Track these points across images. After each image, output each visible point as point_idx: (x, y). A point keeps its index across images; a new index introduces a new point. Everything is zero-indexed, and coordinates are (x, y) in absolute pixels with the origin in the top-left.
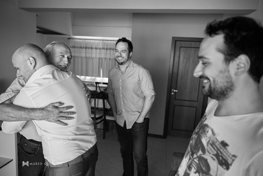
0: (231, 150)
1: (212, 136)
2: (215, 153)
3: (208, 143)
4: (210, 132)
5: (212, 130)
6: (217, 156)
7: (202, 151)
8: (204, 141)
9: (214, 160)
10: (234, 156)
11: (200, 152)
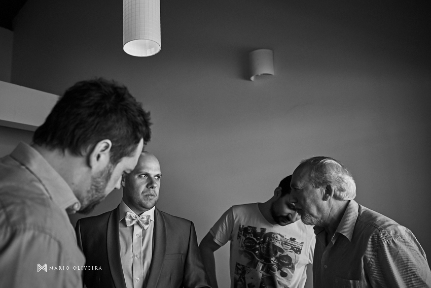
0: (298, 241)
1: (282, 238)
2: (291, 247)
3: (282, 244)
4: (279, 236)
5: (279, 234)
6: (292, 248)
7: (280, 252)
8: (277, 244)
9: (292, 252)
10: (302, 243)
11: (279, 253)
